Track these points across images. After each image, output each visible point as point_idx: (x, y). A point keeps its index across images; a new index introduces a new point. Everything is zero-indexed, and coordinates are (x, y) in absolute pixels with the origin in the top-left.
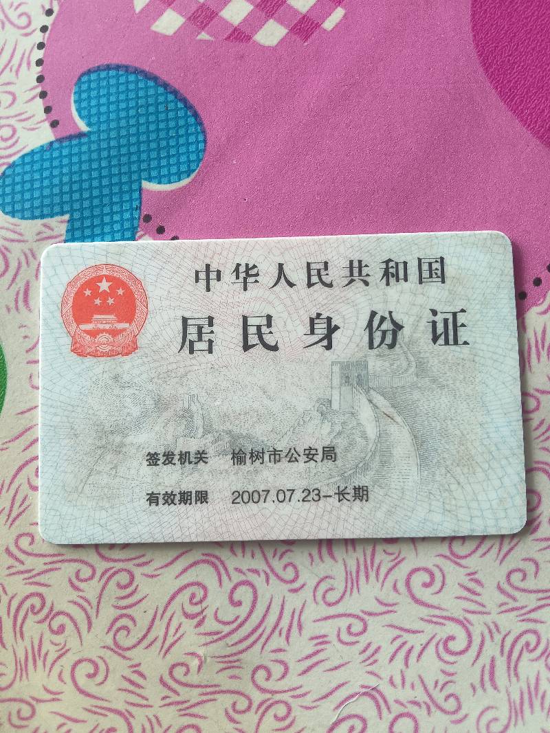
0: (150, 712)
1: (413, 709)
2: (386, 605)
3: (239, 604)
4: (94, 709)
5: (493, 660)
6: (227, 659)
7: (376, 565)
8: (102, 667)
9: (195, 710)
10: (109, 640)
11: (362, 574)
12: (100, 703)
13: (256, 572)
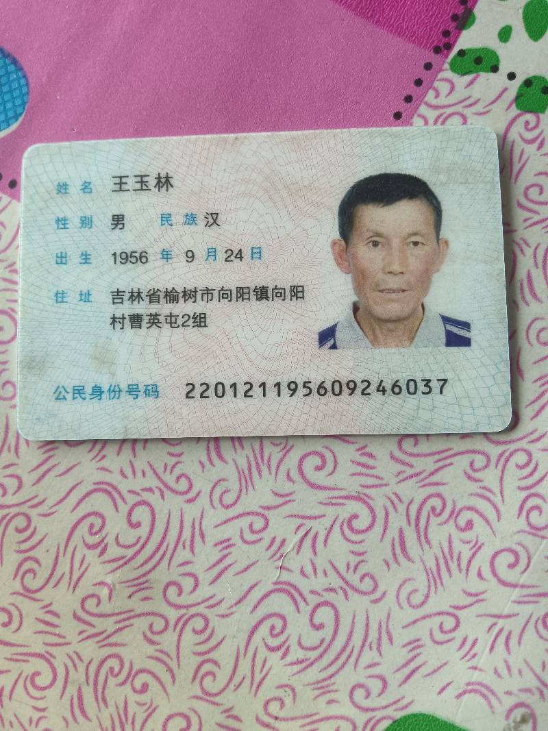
0: (69, 650)
1: (329, 597)
2: (283, 496)
3: (138, 525)
4: (15, 657)
5: (401, 532)
6: (135, 582)
7: (266, 459)
8: (15, 614)
9: (113, 640)
10: (17, 586)
11: (254, 470)
12: (19, 650)
13: (150, 490)
